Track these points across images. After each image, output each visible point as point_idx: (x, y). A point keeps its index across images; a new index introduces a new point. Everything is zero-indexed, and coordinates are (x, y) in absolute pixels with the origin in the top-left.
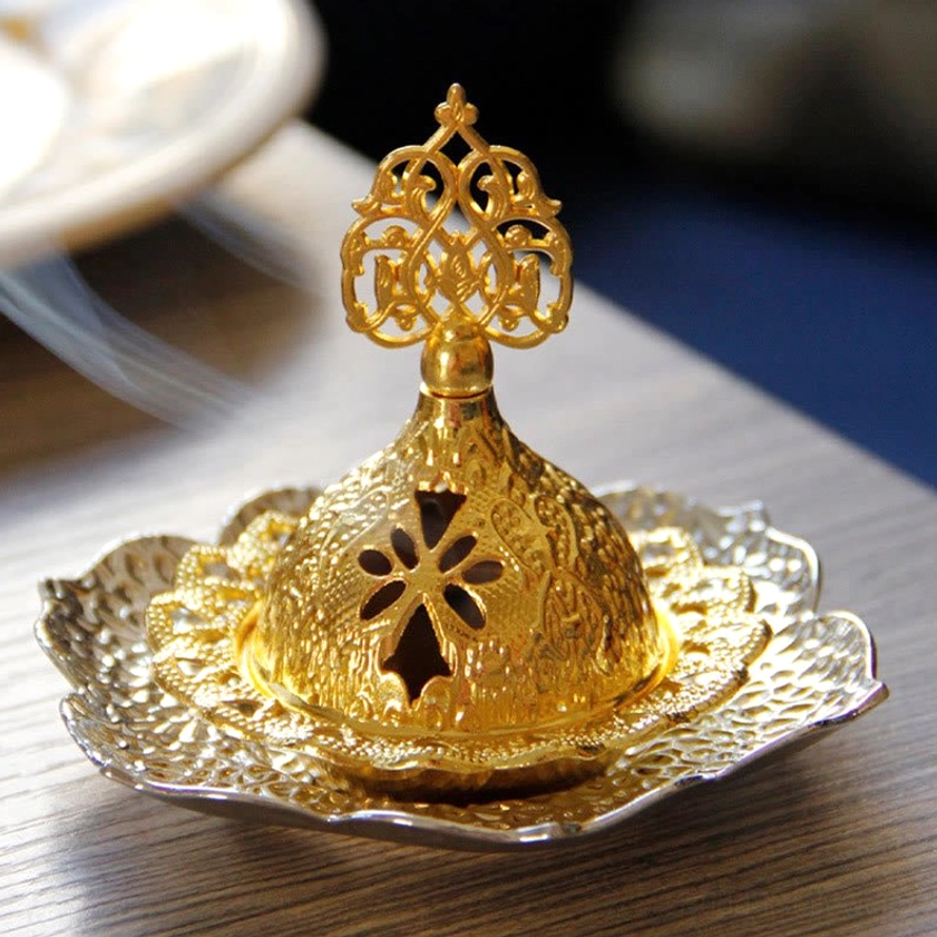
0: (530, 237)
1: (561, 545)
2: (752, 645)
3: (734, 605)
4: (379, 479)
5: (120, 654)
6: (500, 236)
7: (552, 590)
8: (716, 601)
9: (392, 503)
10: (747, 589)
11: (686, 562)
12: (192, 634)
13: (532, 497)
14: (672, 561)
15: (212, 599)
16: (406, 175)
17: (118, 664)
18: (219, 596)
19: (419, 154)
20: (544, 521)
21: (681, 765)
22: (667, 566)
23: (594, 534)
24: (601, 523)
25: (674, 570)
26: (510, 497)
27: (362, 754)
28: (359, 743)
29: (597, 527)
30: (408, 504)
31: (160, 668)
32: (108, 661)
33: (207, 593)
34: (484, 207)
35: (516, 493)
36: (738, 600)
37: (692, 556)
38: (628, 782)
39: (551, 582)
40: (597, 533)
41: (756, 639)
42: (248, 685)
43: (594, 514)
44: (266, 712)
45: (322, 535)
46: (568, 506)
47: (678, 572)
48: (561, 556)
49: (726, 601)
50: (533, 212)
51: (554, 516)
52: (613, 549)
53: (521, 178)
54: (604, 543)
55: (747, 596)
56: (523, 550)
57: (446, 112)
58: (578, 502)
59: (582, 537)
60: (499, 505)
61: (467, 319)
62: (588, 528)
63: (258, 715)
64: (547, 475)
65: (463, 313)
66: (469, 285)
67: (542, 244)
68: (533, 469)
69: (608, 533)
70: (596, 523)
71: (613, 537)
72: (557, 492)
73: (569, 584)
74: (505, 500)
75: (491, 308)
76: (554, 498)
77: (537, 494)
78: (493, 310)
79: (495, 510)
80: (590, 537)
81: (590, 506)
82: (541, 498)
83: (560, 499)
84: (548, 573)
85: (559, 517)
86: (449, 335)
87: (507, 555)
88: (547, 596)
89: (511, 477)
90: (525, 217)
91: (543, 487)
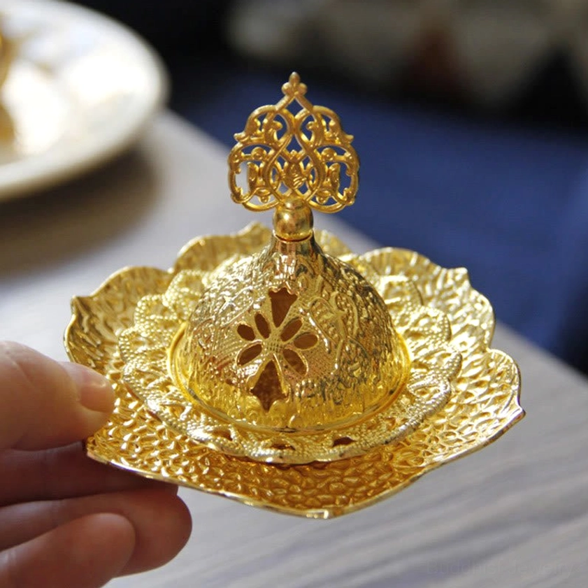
0: (335, 154)
1: (349, 323)
6: (318, 154)
7: (344, 350)
12: (145, 353)
13: (334, 294)
16: (265, 121)
19: (273, 111)
20: (340, 308)
23: (368, 312)
24: (371, 304)
26: (322, 296)
28: (240, 441)
29: (369, 307)
34: (309, 138)
35: (325, 292)
39: (344, 345)
43: (367, 298)
44: (187, 414)
46: (354, 298)
48: (349, 329)
50: (337, 142)
51: (346, 304)
53: (332, 123)
54: (373, 316)
56: (329, 327)
57: (289, 88)
58: (359, 292)
59: (361, 316)
60: (316, 302)
61: (299, 197)
62: (364, 309)
63: (183, 417)
64: (342, 278)
65: (297, 195)
66: (300, 179)
67: (342, 158)
68: (335, 275)
69: (375, 309)
70: (369, 304)
71: (377, 311)
72: (348, 288)
73: (354, 346)
74: (319, 298)
75: (313, 191)
76: (346, 293)
77: (337, 292)
78: (314, 193)
79: (313, 304)
80: (365, 315)
81: (365, 292)
82: (339, 294)
83: (350, 293)
84: (342, 341)
85: (348, 305)
86: (289, 205)
87: (320, 332)
88: (341, 354)
89: (323, 283)
90: (333, 144)
91: (340, 286)
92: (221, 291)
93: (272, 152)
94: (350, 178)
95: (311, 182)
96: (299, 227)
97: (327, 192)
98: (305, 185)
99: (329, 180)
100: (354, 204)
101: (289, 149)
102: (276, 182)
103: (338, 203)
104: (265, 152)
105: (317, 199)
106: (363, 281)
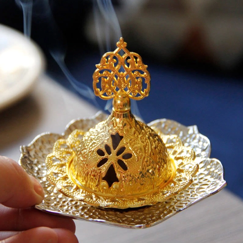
0: (140, 74)
1: (147, 149)
2: (194, 171)
3: (190, 158)
4: (102, 130)
5: (40, 166)
6: (132, 74)
7: (144, 160)
8: (186, 157)
9: (105, 138)
10: (193, 154)
11: (178, 144)
12: (57, 165)
13: (140, 136)
14: (175, 144)
15: (62, 154)
16: (109, 59)
17: (39, 169)
18: (64, 153)
19: (112, 54)
20: (143, 142)
21: (176, 201)
22: (174, 146)
24: (157, 141)
25: (176, 147)
26: (134, 137)
27: (97, 203)
28: (96, 200)
29: (156, 142)
30: (109, 138)
31: (48, 176)
32: (36, 169)
33: (61, 152)
34: (128, 66)
35: (136, 135)
36: (191, 157)
37: (180, 143)
38: (163, 206)
39: (144, 158)
40: (156, 144)
41: (195, 169)
42: (70, 180)
43: (155, 139)
44: (74, 189)
45: (88, 144)
46: (149, 138)
47: (177, 147)
48: (147, 151)
49: (188, 157)
50: (141, 68)
52: (160, 148)
53: (138, 60)
54: (158, 147)
55: (193, 155)
56: (137, 150)
57: (119, 44)
58: (151, 136)
59: (152, 146)
60: (131, 139)
61: (124, 93)
62: (154, 143)
63: (72, 190)
64: (144, 130)
65: (123, 92)
66: (124, 85)
67: (143, 75)
68: (140, 128)
69: (159, 143)
70: (156, 141)
71: (160, 145)
72: (146, 134)
73: (149, 159)
74: (133, 137)
75: (130, 90)
76: (145, 136)
77: (141, 135)
78: (131, 91)
79: (130, 140)
80: (154, 146)
81: (154, 136)
82: (142, 136)
83: (147, 136)
84: (143, 156)
85: (146, 141)
86: (120, 96)
87: (133, 152)
88: (143, 162)
89: (135, 131)
90: (138, 69)
91: (143, 133)
92: (90, 136)
93: (112, 73)
94: (147, 84)
95: (129, 86)
96: (124, 106)
97: (136, 91)
98: (127, 88)
99: (137, 85)
100: (149, 96)
101: (120, 71)
102: (114, 86)
103: (142, 96)
104: (109, 73)
105: (132, 94)
106: (154, 132)
